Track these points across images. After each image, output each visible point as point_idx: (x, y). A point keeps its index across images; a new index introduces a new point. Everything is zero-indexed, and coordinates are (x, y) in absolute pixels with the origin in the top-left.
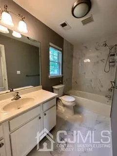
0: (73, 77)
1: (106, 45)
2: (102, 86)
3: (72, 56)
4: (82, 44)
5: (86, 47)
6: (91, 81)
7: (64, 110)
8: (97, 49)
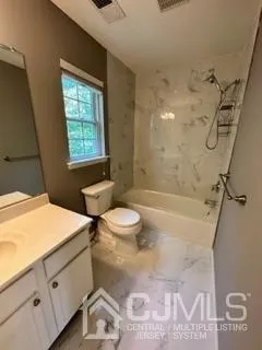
0: (135, 158)
1: (213, 80)
2: (199, 179)
3: (132, 105)
4: (158, 72)
5: (166, 81)
6: (177, 168)
7: (114, 243)
8: (192, 90)
